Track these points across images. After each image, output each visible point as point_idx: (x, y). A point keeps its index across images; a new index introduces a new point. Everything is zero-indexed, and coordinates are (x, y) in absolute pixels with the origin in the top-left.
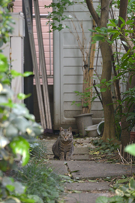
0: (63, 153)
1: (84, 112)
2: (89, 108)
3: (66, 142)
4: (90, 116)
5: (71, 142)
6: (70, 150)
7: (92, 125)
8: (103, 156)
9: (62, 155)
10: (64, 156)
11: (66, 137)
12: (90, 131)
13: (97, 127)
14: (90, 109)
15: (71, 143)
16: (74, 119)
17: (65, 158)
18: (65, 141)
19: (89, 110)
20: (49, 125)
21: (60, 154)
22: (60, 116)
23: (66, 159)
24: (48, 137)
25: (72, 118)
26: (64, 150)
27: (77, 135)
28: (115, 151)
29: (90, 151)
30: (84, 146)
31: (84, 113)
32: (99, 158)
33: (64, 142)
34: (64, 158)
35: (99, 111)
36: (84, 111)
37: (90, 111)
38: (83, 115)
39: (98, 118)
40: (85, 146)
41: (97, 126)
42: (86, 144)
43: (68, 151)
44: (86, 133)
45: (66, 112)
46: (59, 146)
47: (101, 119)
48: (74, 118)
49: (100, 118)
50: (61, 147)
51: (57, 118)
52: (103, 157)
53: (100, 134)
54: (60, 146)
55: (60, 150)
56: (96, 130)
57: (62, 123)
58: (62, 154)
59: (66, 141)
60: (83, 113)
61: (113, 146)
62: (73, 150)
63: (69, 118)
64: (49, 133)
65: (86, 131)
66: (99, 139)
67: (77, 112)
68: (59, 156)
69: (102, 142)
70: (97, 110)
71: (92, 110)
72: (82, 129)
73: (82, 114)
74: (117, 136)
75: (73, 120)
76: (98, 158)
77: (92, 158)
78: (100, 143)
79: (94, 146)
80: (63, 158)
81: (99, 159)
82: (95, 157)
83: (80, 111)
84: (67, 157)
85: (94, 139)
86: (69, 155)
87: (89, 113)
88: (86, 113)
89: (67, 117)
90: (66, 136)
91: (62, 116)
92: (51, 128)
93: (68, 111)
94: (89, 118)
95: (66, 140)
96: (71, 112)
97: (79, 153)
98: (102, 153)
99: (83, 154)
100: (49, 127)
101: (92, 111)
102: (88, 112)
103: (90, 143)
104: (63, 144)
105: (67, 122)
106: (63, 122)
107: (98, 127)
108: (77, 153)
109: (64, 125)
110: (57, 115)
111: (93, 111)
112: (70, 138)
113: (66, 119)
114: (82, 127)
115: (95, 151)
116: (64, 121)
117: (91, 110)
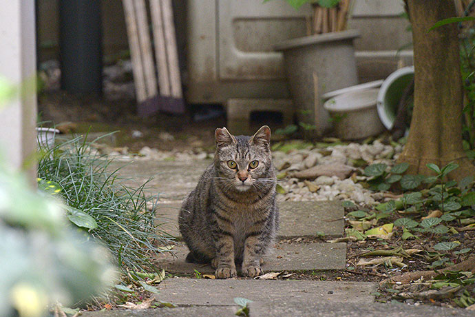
0: (229, 241)
1: (322, 26)
2: (344, 9)
3: (243, 193)
4: (348, 42)
5: (269, 196)
6: (263, 228)
7: (354, 84)
8: (413, 251)
9: (223, 250)
10: (232, 257)
11: (244, 172)
12: (346, 114)
13: (377, 94)
14: (346, 14)
15: (266, 198)
16: (279, 56)
17: (239, 262)
18: (238, 192)
19: (341, 15)
20: (170, 81)
21: (217, 244)
22: (214, 45)
23: (244, 269)
24: (166, 136)
25: (267, 51)
26: (232, 230)
27: (292, 128)
28: (463, 221)
29: (353, 222)
30: (321, 192)
31: (321, 33)
32: (394, 259)
33: (233, 194)
34: (233, 264)
35: (384, 21)
36: (318, 21)
37: (345, 19)
38: (317, 38)
39: (384, 49)
40: (329, 193)
41: (379, 87)
42: (332, 185)
43: (254, 234)
44: (330, 120)
45: (242, 24)
46: (213, 211)
47: (394, 53)
48: (277, 50)
49: (389, 49)
50: (220, 217)
51: (202, 52)
52: (412, 255)
53: (394, 128)
54: (217, 210)
55: (214, 228)
56: (374, 108)
57: (223, 75)
58: (222, 245)
59: (245, 189)
60: (317, 28)
61: (455, 193)
62: (277, 224)
63: (256, 51)
64: (170, 115)
65: (332, 113)
66: (389, 150)
67: (288, 24)
68: (211, 255)
69: (403, 174)
70: (378, 17)
71: (355, 18)
72: (313, 103)
73: (313, 33)
74: (468, 141)
75: (271, 62)
76: (389, 261)
77: (362, 262)
78: (396, 178)
79: (368, 193)
80: (229, 267)
81: (395, 265)
82: (374, 256)
83: (302, 23)
84: (247, 258)
85: (367, 152)
86: (259, 252)
87: (343, 28)
88: (330, 30)
89: (245, 48)
90: (243, 167)
91: (225, 42)
92: (176, 91)
93: (250, 24)
94: (341, 53)
95: (243, 185)
96: (261, 26)
97: (304, 229)
98: (407, 235)
99: (321, 239)
100: (170, 88)
101: (355, 21)
102: (337, 25)
103: (348, 177)
104: (232, 204)
105: (244, 69)
106: (230, 71)
107: (382, 92)
108: (291, 234)
109: (235, 81)
110: (203, 37)
111: (361, 21)
112: (264, 176)
113: (241, 55)
114: (313, 94)
115: (375, 222)
116: (233, 64)
117: (349, 17)
